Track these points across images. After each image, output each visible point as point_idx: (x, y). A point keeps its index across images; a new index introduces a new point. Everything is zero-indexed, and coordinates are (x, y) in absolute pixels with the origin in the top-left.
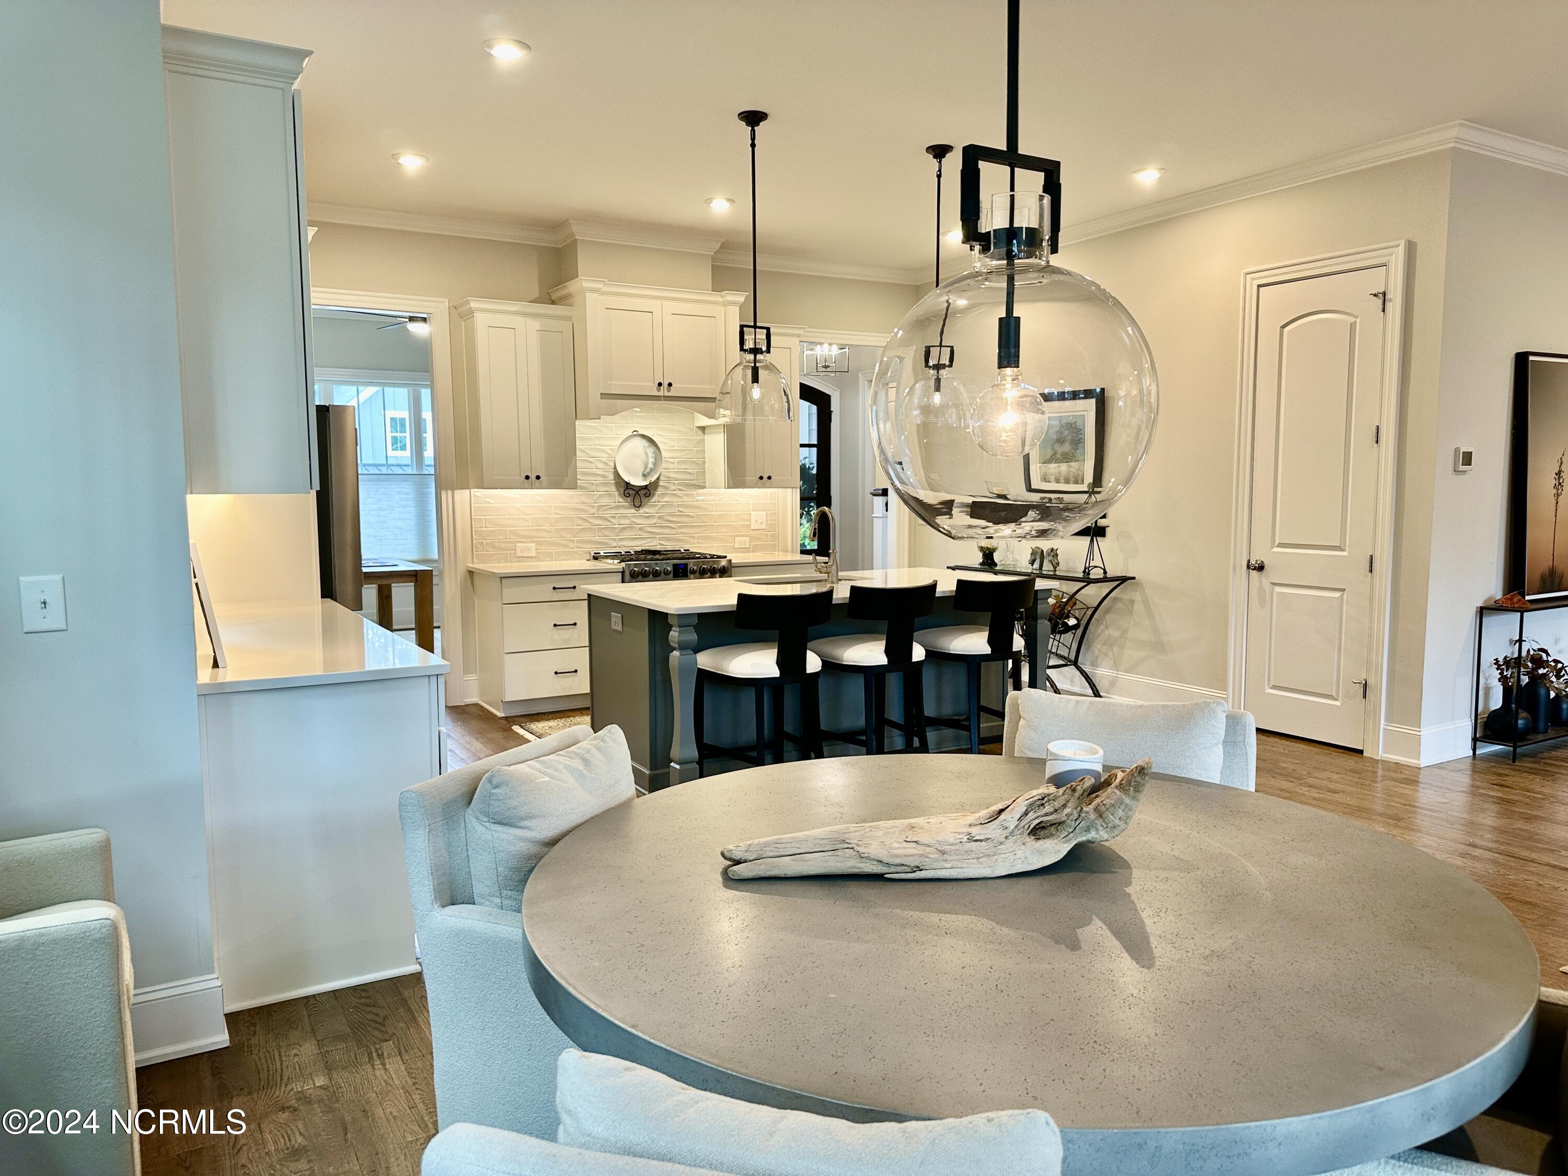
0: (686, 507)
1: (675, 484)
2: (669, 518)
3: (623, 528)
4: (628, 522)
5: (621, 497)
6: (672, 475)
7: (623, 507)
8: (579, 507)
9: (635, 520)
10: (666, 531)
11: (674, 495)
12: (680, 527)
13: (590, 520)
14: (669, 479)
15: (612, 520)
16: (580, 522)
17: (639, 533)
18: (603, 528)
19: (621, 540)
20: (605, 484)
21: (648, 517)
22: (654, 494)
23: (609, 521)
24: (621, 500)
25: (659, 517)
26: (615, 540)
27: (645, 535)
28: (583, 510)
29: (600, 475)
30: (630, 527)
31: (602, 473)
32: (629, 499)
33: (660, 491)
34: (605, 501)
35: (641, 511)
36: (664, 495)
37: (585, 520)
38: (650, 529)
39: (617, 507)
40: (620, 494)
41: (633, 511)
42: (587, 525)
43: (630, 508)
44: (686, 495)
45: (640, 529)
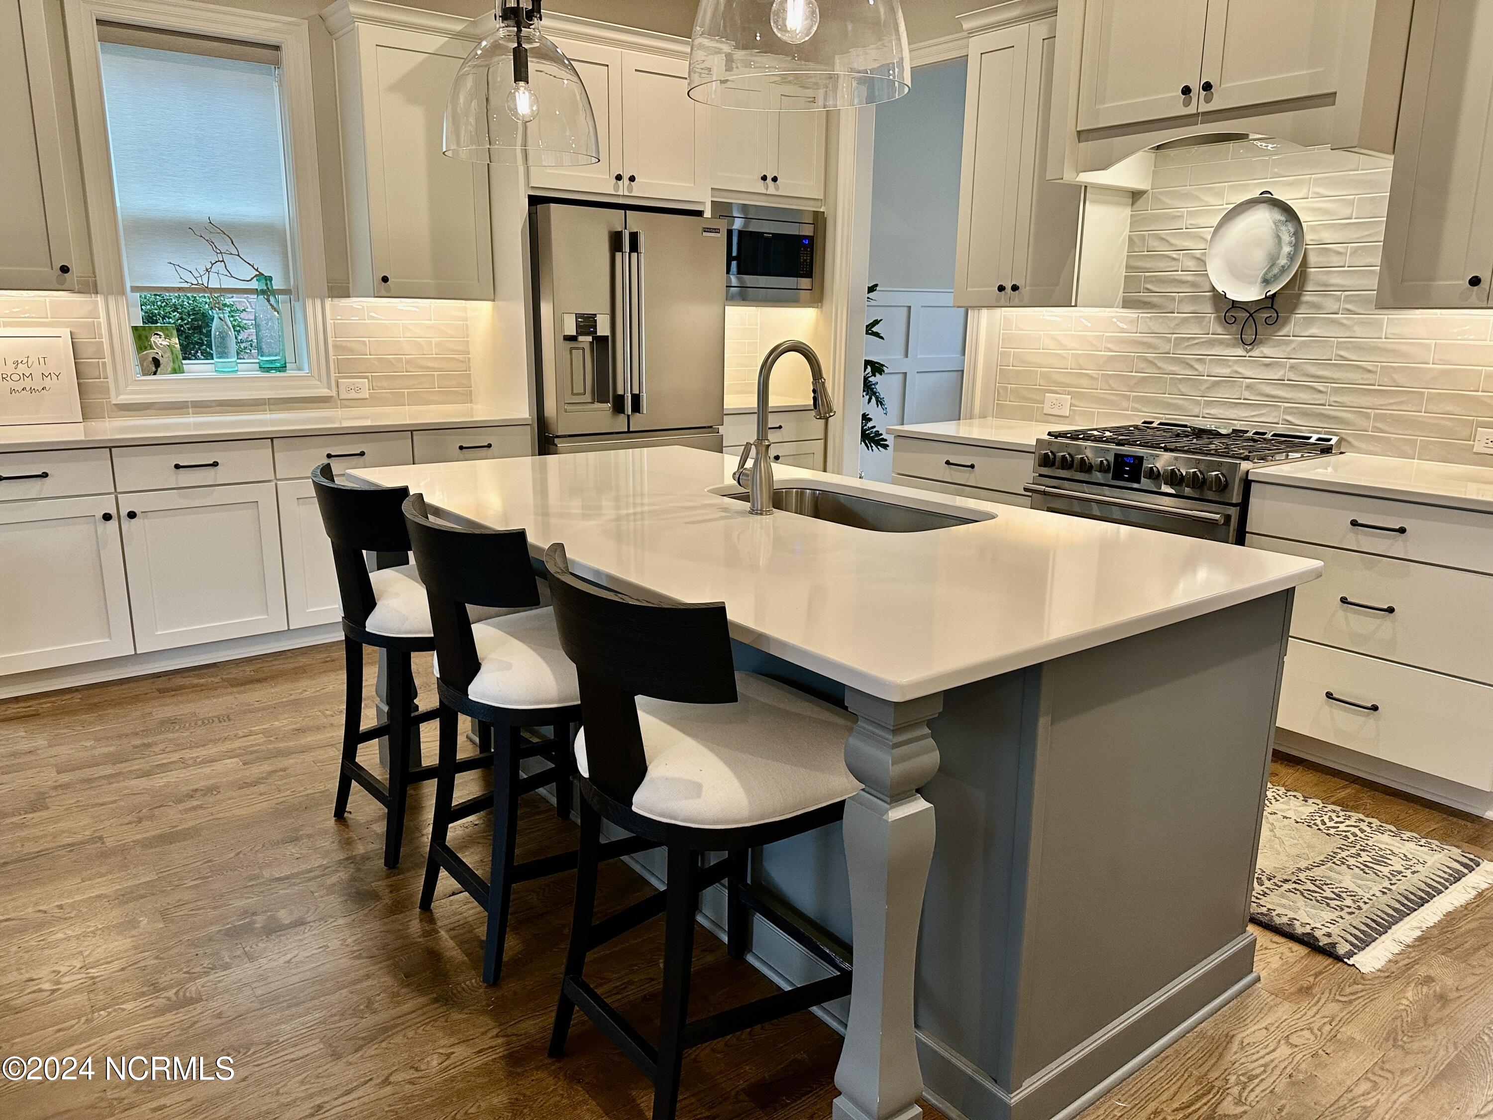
0: (1359, 348)
1: (1338, 299)
2: (1313, 370)
3: (1216, 384)
4: (1226, 371)
5: (1220, 323)
6: (1336, 280)
7: (1221, 342)
8: (1145, 340)
9: (1240, 370)
10: (1304, 396)
11: (1333, 321)
12: (1336, 391)
13: (1159, 364)
14: (1325, 290)
15: (1196, 366)
16: (1142, 365)
17: (1246, 394)
18: (1180, 380)
19: (1208, 404)
20: (1194, 299)
21: (1267, 365)
22: (1286, 321)
23: (1192, 366)
24: (1220, 330)
25: (1292, 367)
26: (1198, 403)
27: (1254, 398)
28: (1149, 345)
29: (1187, 282)
30: (1229, 381)
31: (1189, 278)
32: (1235, 328)
33: (1301, 313)
34: (1192, 330)
35: (1255, 353)
36: (1309, 322)
37: (1151, 362)
38: (1268, 390)
39: (1211, 343)
40: (1218, 318)
41: (1240, 351)
42: (1151, 371)
43: (1234, 346)
44: (1363, 323)
45: (1248, 387)
